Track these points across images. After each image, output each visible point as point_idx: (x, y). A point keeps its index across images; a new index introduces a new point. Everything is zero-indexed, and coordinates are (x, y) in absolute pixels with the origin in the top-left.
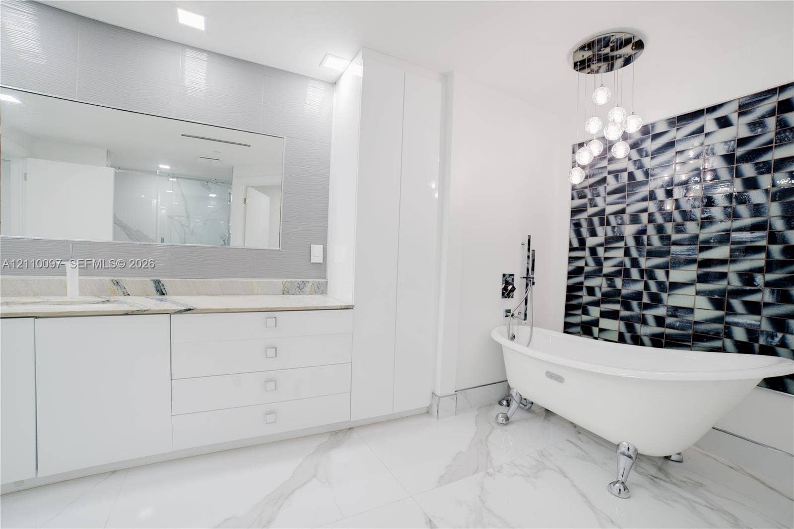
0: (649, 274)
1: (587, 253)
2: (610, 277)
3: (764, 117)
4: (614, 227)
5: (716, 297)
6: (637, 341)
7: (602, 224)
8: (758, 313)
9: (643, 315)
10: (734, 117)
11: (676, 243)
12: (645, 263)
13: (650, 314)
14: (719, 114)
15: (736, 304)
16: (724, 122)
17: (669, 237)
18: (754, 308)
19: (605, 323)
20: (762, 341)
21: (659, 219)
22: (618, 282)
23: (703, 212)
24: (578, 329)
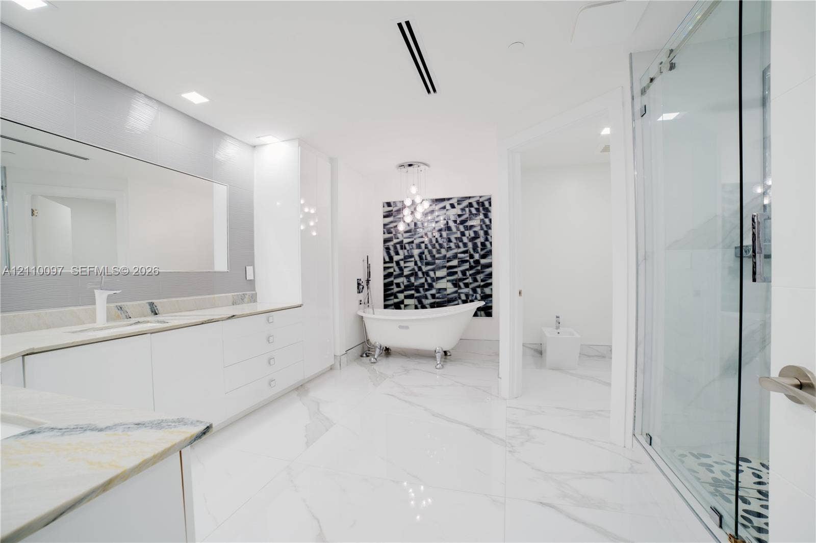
0: (426, 274)
1: (394, 264)
2: (408, 277)
3: (465, 207)
4: (408, 251)
5: (454, 282)
6: (424, 307)
7: (402, 248)
8: (468, 287)
9: (426, 294)
10: (456, 205)
11: (437, 259)
12: (425, 269)
13: (429, 293)
14: (451, 202)
15: (461, 284)
16: (453, 206)
17: (434, 256)
18: (467, 285)
19: (407, 302)
20: (470, 299)
21: (430, 247)
22: (412, 279)
23: (447, 245)
24: (393, 307)
